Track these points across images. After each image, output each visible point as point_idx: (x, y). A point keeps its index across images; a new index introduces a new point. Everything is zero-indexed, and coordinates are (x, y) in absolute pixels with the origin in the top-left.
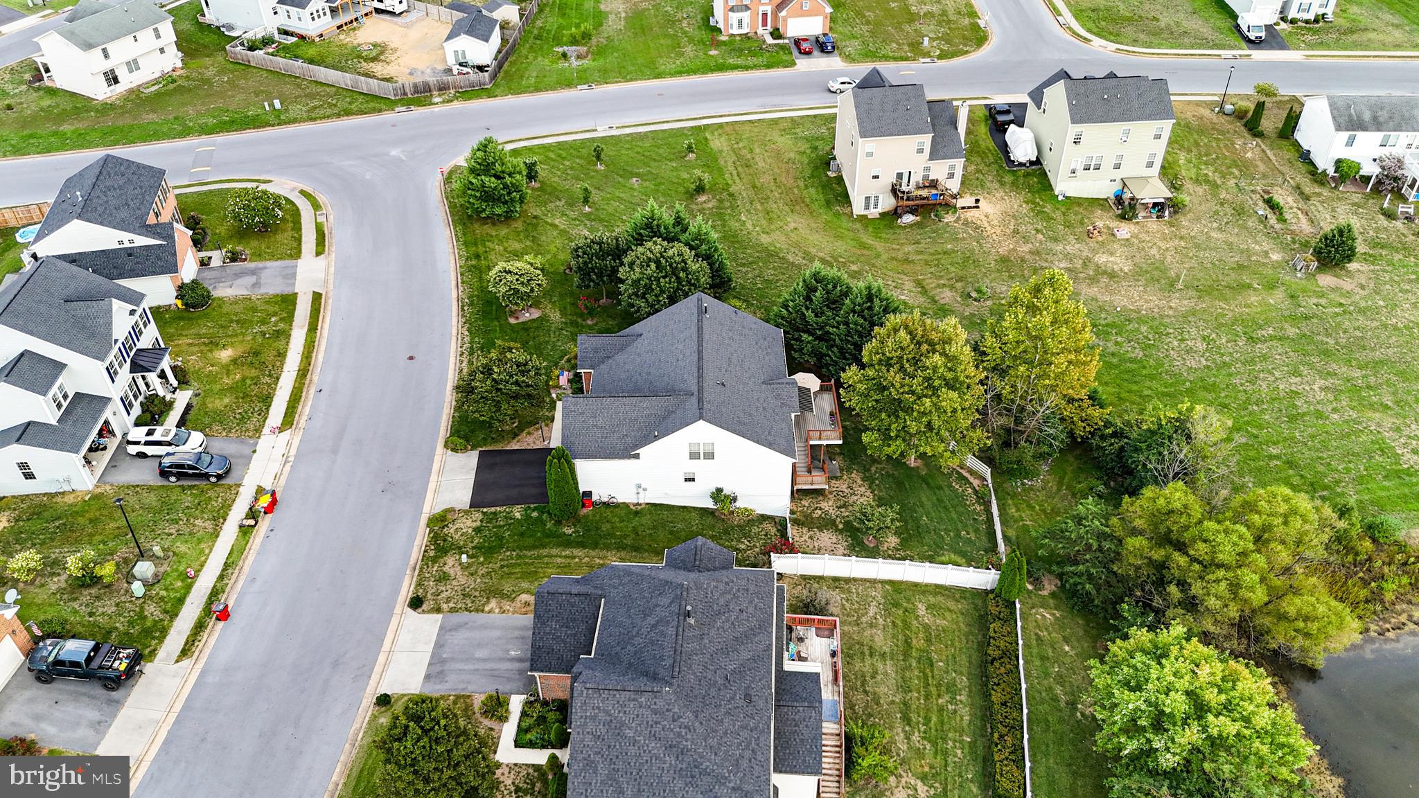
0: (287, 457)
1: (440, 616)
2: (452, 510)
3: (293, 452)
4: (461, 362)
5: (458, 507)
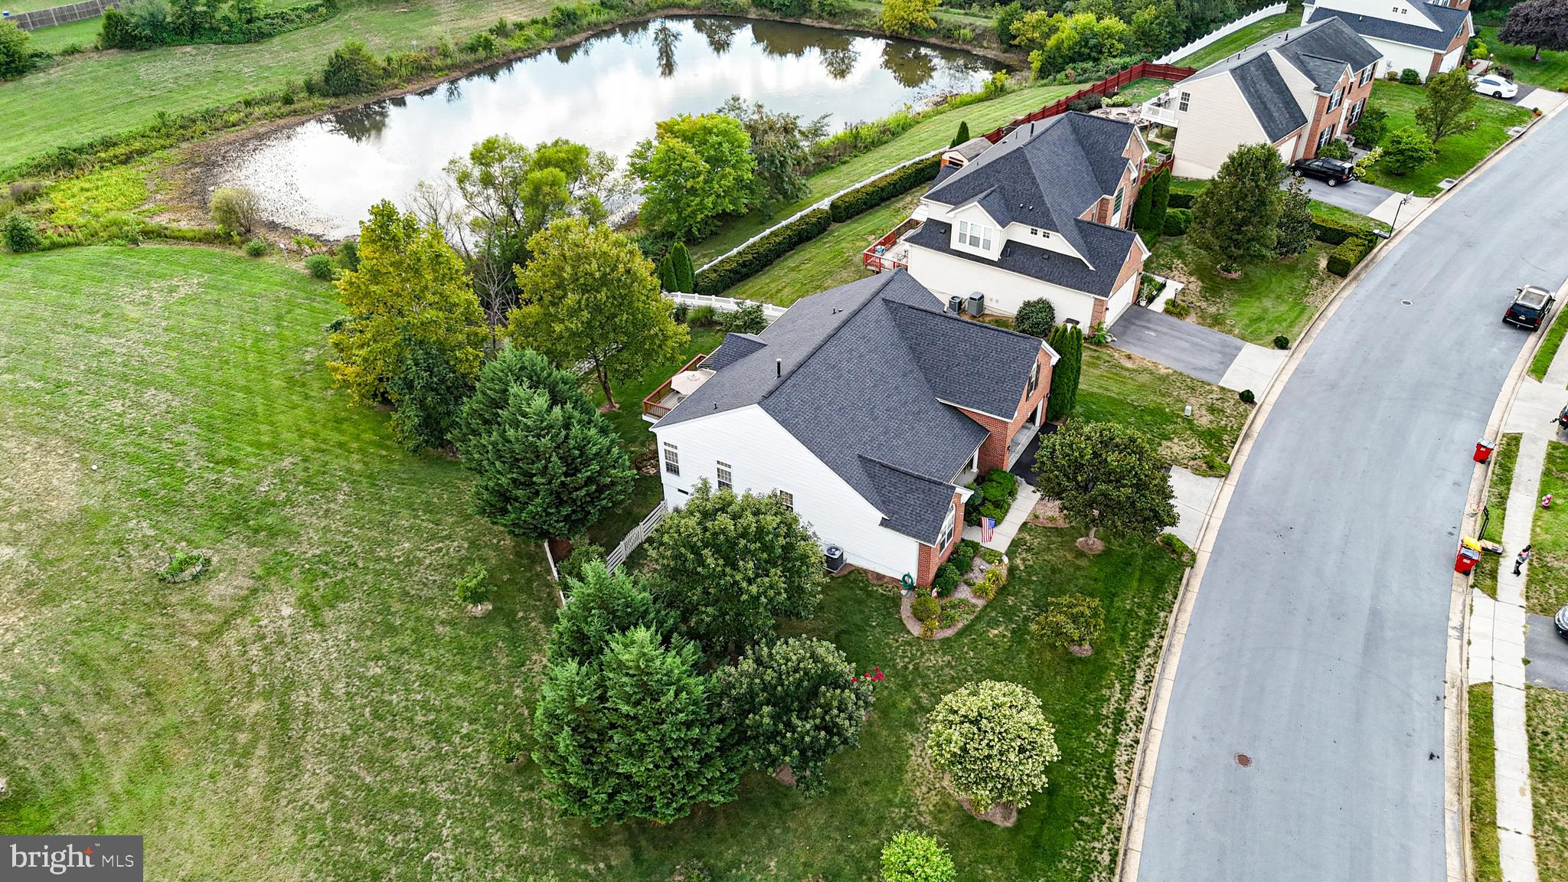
0: (1461, 638)
1: (1221, 384)
2: (1196, 471)
3: (1453, 644)
4: (1143, 702)
5: (1188, 472)
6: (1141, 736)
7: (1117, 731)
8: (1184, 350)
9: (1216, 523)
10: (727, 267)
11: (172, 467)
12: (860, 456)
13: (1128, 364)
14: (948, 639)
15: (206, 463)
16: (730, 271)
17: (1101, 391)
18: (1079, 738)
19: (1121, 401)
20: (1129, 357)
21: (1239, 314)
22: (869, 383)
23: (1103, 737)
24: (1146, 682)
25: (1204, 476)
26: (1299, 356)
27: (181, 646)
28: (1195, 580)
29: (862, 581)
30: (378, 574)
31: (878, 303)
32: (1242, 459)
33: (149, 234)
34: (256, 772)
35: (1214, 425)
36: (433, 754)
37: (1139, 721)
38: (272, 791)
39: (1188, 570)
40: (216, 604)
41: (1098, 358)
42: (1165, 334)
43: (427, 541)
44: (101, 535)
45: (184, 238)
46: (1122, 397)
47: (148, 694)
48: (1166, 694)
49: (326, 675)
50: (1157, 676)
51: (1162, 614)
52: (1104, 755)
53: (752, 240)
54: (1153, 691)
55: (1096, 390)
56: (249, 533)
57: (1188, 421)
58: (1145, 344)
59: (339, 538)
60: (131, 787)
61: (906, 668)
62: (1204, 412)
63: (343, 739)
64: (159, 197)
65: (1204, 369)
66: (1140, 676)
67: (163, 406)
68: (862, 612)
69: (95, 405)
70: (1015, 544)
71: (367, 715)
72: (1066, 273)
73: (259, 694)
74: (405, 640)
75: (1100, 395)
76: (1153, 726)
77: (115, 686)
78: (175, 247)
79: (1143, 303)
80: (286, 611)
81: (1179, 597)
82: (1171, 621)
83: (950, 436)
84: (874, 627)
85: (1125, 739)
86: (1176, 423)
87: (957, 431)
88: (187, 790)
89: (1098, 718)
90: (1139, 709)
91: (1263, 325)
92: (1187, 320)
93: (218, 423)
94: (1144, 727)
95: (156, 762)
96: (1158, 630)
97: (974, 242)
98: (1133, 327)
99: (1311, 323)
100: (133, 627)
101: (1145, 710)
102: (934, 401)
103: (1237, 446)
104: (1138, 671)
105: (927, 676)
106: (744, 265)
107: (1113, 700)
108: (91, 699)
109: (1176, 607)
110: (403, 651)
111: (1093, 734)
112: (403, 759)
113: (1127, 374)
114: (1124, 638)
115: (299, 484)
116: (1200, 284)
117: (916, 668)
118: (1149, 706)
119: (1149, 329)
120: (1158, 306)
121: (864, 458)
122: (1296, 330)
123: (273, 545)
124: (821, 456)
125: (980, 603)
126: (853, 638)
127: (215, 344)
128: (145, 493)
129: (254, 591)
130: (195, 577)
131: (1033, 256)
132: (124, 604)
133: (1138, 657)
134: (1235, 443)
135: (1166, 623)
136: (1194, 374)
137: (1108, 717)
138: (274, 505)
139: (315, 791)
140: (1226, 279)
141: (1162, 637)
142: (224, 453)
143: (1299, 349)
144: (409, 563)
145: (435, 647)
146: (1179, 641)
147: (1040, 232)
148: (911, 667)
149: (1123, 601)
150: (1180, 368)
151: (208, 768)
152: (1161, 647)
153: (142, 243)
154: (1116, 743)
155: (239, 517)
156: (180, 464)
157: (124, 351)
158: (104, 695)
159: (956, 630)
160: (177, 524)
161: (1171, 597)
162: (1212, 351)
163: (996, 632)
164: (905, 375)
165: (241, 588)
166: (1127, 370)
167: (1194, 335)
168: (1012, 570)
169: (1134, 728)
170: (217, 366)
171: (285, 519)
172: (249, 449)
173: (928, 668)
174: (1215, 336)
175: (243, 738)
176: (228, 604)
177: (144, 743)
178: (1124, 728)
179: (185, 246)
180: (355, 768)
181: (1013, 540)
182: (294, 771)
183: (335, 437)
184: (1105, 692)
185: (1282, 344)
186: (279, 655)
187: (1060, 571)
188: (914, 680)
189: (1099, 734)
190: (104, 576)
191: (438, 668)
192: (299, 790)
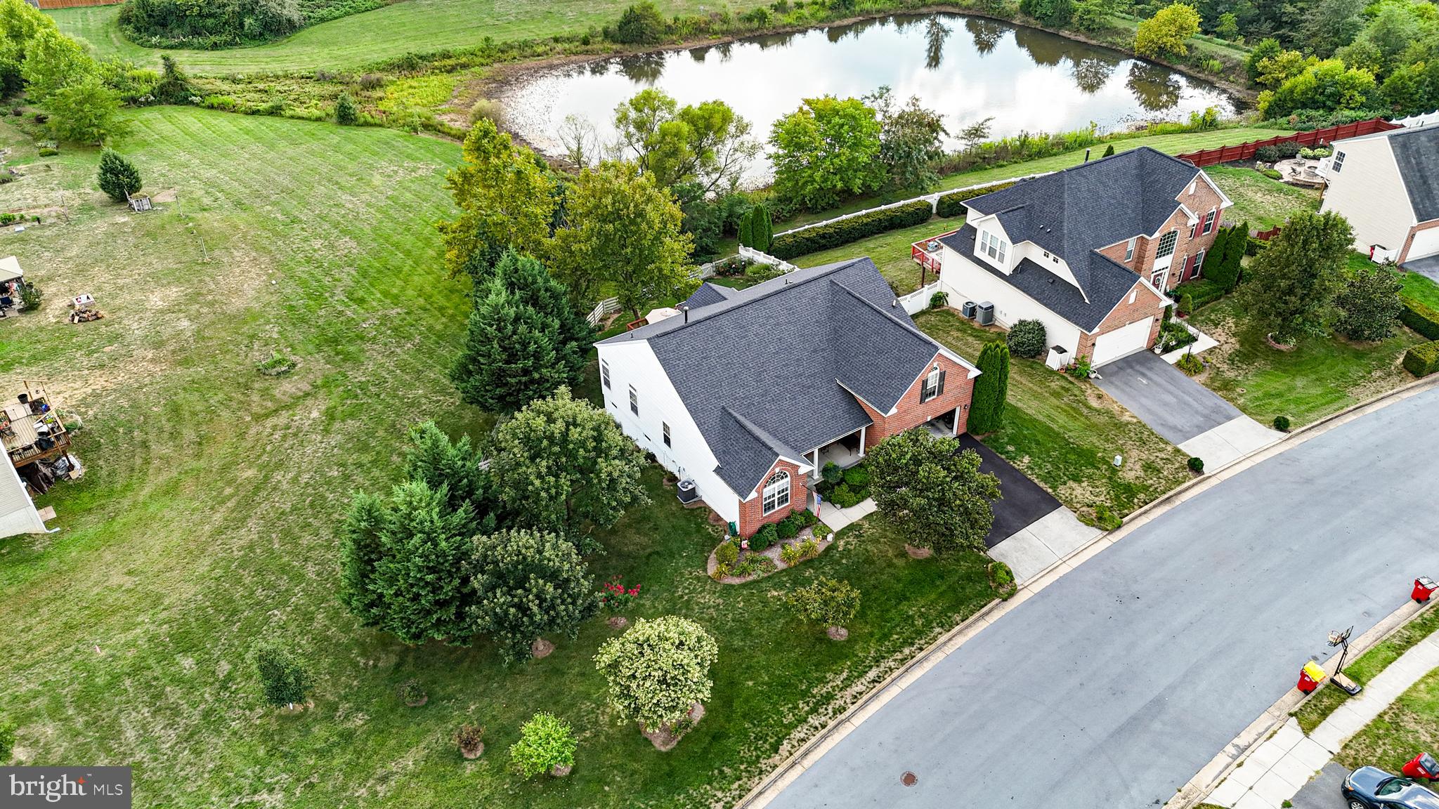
0: (1235, 757)
1: (1179, 446)
3: (1221, 761)
4: (857, 696)
5: (1072, 516)
6: (831, 724)
7: (814, 711)
8: (1166, 404)
9: (1064, 570)
10: (806, 236)
11: (322, 294)
12: (723, 408)
13: (1094, 403)
14: (732, 586)
15: (344, 299)
16: (807, 239)
17: (1045, 420)
18: (774, 704)
19: (1058, 434)
20: (1100, 397)
21: (1259, 385)
22: (772, 349)
23: (796, 711)
24: (874, 681)
25: (1087, 524)
26: (1296, 442)
27: (240, 418)
28: (998, 613)
29: (702, 518)
30: (388, 406)
31: (824, 283)
32: (1144, 520)
33: (427, 127)
34: (218, 517)
35: (1137, 482)
36: (325, 544)
37: (842, 710)
38: (220, 531)
39: (997, 601)
40: (278, 396)
41: (1067, 390)
42: (1159, 385)
43: (435, 393)
44: (245, 329)
45: (449, 134)
46: (1062, 431)
47: (200, 444)
48: (886, 698)
49: (304, 466)
50: (889, 679)
51: (938, 630)
52: (785, 726)
53: (844, 217)
54: (874, 691)
55: (1040, 418)
56: (332, 354)
57: (1114, 470)
58: (1128, 389)
59: (384, 374)
60: (149, 501)
61: (682, 597)
62: (1138, 467)
63: (282, 513)
64: (456, 101)
65: (1174, 429)
66: (872, 674)
67: (346, 251)
68: (683, 542)
69: (306, 240)
70: (851, 527)
71: (307, 502)
72: (1063, 300)
73: (258, 465)
74: (366, 458)
75: (1040, 423)
76: (851, 720)
77: (184, 431)
78: (440, 140)
79: (1158, 351)
80: (315, 414)
81: (967, 622)
82: (942, 639)
83: (828, 413)
84: (683, 557)
85: (814, 720)
86: (1098, 469)
87: (840, 412)
88: (174, 514)
89: (804, 694)
90: (848, 701)
91: (1277, 402)
92: (1194, 378)
93: (372, 272)
94: (840, 717)
95: (171, 490)
96: (922, 642)
97: (992, 252)
98: (1129, 371)
99: (1337, 413)
100: (221, 396)
101: (853, 703)
102: (833, 381)
103: (1146, 507)
104: (874, 669)
105: (693, 610)
106: (823, 236)
107: (831, 684)
108: (166, 435)
109: (957, 628)
110: (360, 465)
111: (790, 706)
112: (306, 539)
113: (1085, 411)
114: (886, 637)
115: (389, 329)
116: (1237, 346)
117: (688, 601)
118: (860, 702)
119: (1144, 375)
120: (1173, 358)
121: (726, 411)
122: (1312, 416)
123: (340, 367)
124: (684, 398)
125: (781, 566)
126: (661, 560)
127: (411, 215)
128: (292, 308)
129: (307, 395)
130: (279, 374)
131: (1040, 278)
132: (226, 379)
133: (884, 658)
134: (1147, 504)
135: (935, 639)
136: (1158, 430)
137: (815, 697)
138: (362, 338)
139: (241, 542)
140: (1271, 348)
141: (921, 649)
142: (361, 293)
143: (1302, 435)
144: (411, 405)
145: (381, 470)
146: (938, 657)
147: (1052, 256)
148: (686, 598)
149: (910, 607)
150: (1146, 419)
151: (196, 504)
152: (912, 657)
153: (421, 132)
154: (805, 721)
155: (335, 341)
156: (327, 295)
157: (351, 206)
158: (174, 435)
159: (744, 581)
160: (296, 335)
161: (958, 619)
162: (1197, 412)
163: (776, 594)
164: (815, 351)
165: (301, 390)
166: (1089, 408)
167: (1189, 394)
168: (830, 548)
169: (831, 714)
170: (401, 230)
171: (363, 351)
172: (379, 295)
173: (698, 604)
174: (1216, 400)
175: (228, 491)
176: (285, 398)
177: (176, 474)
178: (820, 710)
179: (447, 141)
180: (274, 536)
181: (852, 524)
182: (240, 524)
183: (442, 301)
184: (830, 676)
185: (1281, 425)
186: (290, 442)
187: (873, 563)
188: (680, 609)
189: (796, 707)
190: (228, 357)
191: (373, 485)
192: (233, 538)
